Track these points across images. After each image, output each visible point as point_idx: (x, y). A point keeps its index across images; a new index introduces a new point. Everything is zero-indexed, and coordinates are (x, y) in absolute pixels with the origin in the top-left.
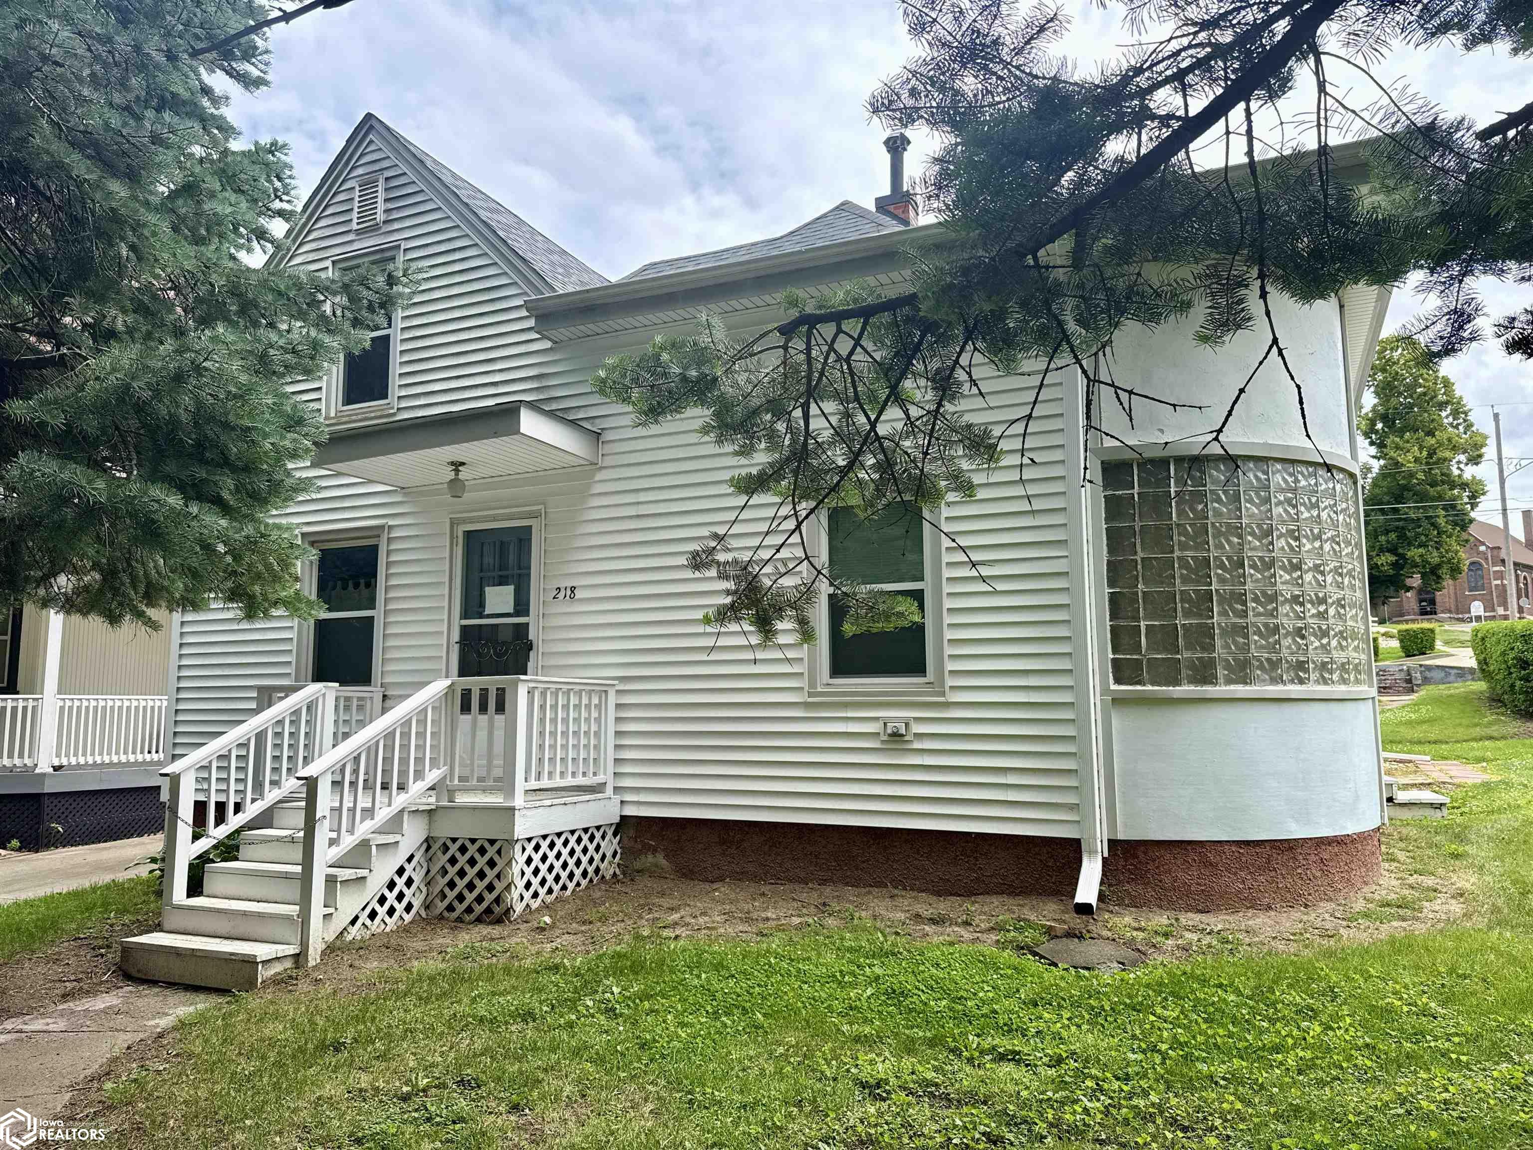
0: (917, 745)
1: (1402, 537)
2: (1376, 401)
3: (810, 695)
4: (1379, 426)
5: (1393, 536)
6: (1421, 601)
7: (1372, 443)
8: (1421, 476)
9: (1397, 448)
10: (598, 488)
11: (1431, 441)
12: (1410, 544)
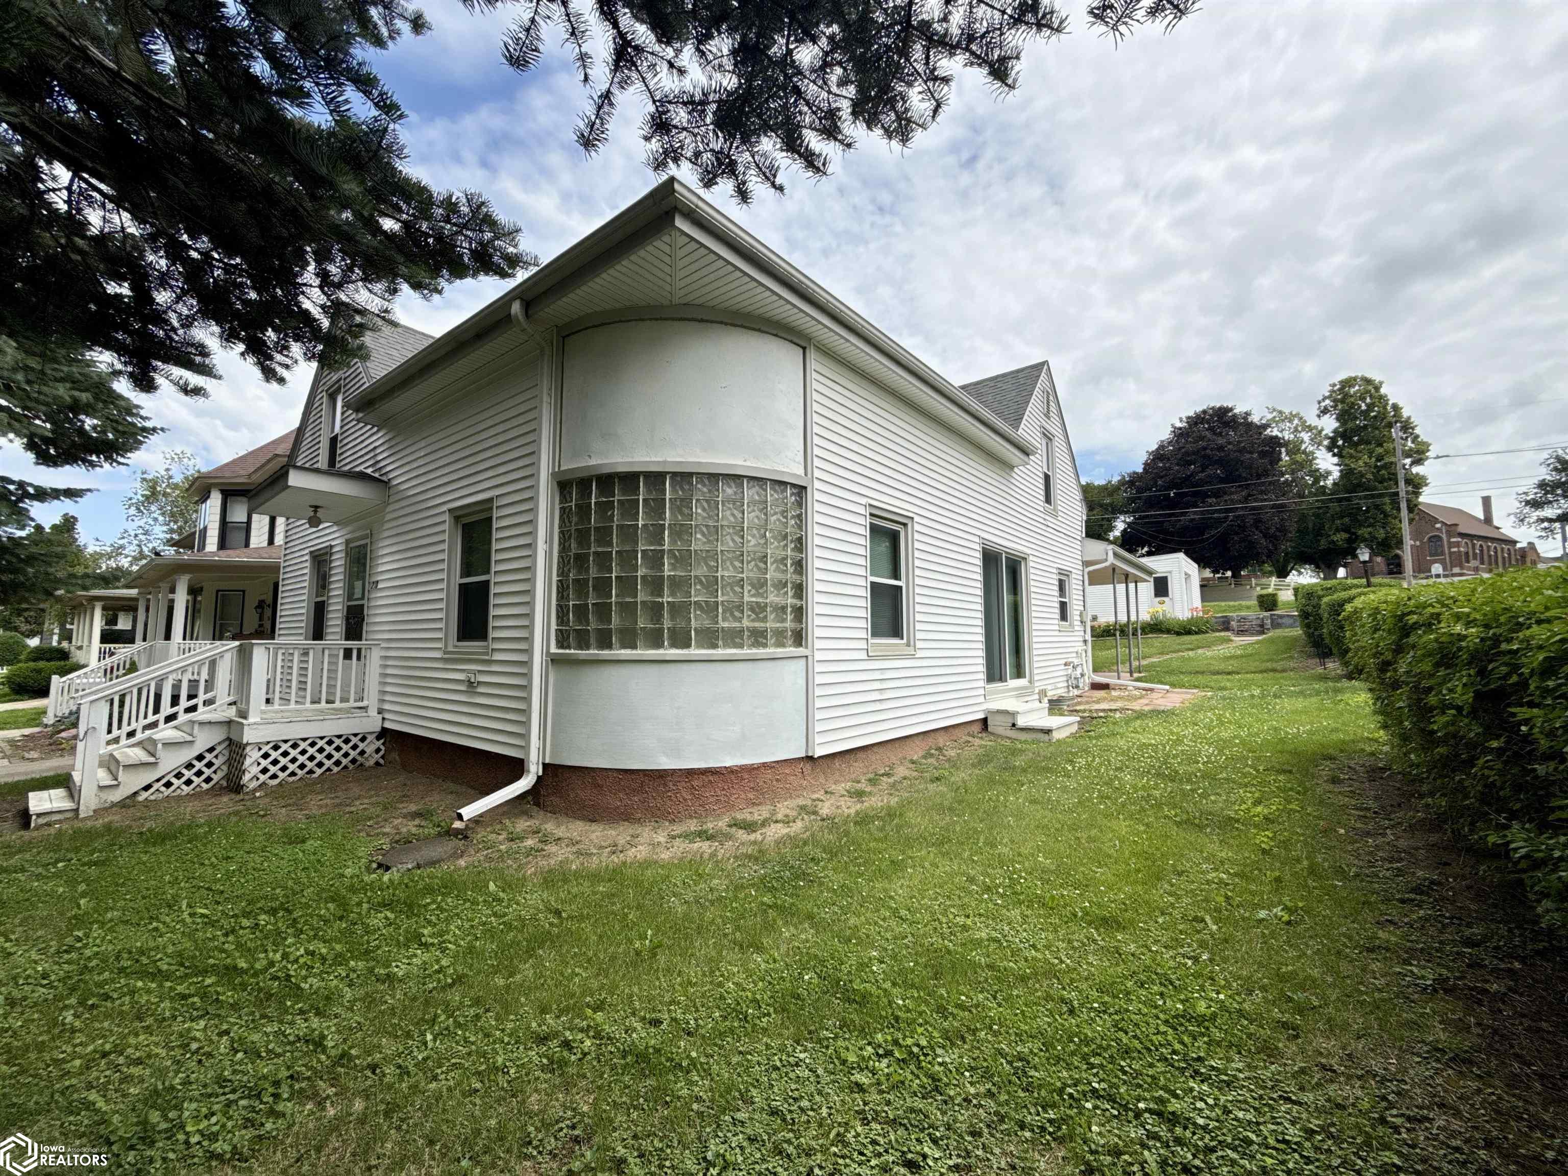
0: (480, 690)
1: (1355, 520)
2: (1337, 424)
3: (445, 653)
4: (1340, 443)
5: (1347, 520)
6: (1389, 565)
7: (1334, 455)
8: (1370, 476)
9: (1351, 456)
10: (388, 517)
11: (1380, 450)
12: (1360, 526)
